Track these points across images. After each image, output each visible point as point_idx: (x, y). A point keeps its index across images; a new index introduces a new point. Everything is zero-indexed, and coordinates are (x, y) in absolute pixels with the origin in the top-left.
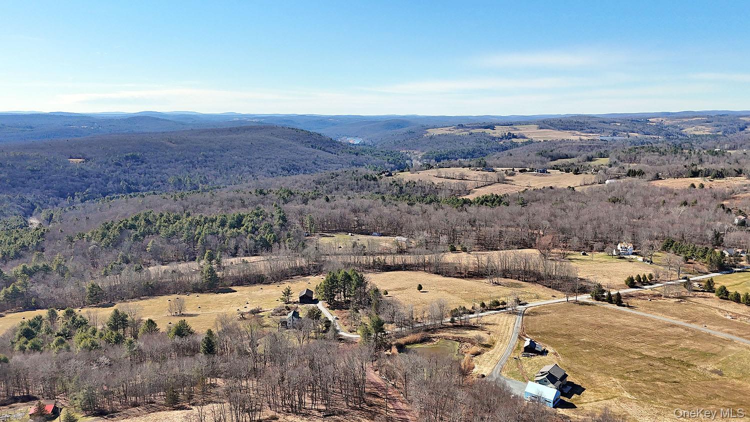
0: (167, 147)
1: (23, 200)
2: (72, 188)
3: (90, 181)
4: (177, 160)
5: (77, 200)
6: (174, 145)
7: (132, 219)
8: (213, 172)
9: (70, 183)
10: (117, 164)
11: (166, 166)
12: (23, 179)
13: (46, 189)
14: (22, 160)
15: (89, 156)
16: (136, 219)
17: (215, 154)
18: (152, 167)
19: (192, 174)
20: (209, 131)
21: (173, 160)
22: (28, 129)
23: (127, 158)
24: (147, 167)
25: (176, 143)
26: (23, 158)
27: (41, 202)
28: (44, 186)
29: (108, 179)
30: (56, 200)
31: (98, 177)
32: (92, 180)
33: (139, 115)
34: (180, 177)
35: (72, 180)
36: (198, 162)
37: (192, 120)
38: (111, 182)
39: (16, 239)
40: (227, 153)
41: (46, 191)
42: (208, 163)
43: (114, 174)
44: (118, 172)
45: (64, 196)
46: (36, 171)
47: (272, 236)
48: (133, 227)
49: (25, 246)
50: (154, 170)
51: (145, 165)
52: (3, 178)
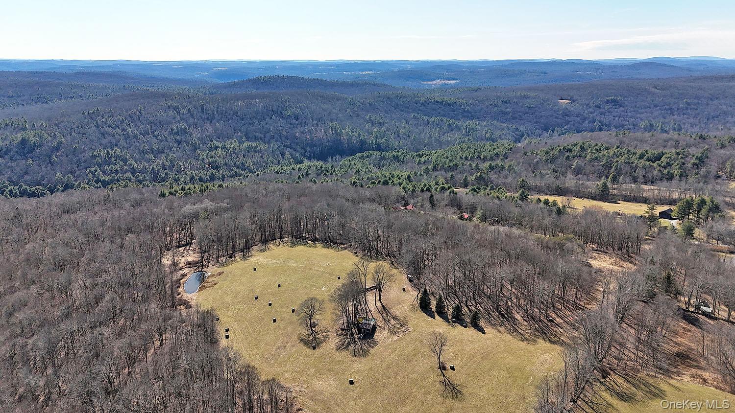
0: (649, 93)
1: (517, 129)
2: (555, 124)
3: (569, 120)
4: (656, 106)
5: (556, 133)
6: (657, 91)
7: (572, 145)
8: (691, 120)
9: (554, 119)
10: (596, 106)
11: (643, 110)
12: (521, 114)
13: (535, 123)
14: (524, 99)
15: (576, 97)
16: (575, 145)
17: (700, 102)
18: (628, 111)
19: (667, 120)
20: (705, 78)
21: (652, 106)
22: (542, 75)
23: (607, 102)
24: (623, 111)
25: (662, 89)
26: (526, 97)
27: (529, 133)
28: (535, 120)
29: (585, 119)
30: (540, 132)
31: (578, 117)
32: (571, 119)
33: (647, 61)
34: (654, 122)
35: (557, 118)
36: (678, 109)
37: (705, 66)
38: (587, 122)
39: (494, 149)
40: (716, 102)
41: (535, 124)
42: (689, 111)
43: (591, 115)
44: (595, 114)
45: (546, 130)
46: (532, 107)
47: (679, 172)
48: (570, 150)
49: (498, 154)
50: (629, 114)
51: (622, 109)
52: (508, 111)
